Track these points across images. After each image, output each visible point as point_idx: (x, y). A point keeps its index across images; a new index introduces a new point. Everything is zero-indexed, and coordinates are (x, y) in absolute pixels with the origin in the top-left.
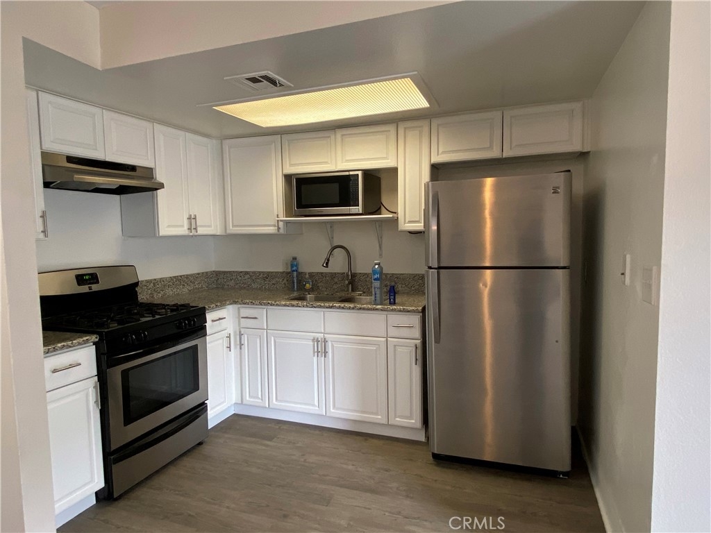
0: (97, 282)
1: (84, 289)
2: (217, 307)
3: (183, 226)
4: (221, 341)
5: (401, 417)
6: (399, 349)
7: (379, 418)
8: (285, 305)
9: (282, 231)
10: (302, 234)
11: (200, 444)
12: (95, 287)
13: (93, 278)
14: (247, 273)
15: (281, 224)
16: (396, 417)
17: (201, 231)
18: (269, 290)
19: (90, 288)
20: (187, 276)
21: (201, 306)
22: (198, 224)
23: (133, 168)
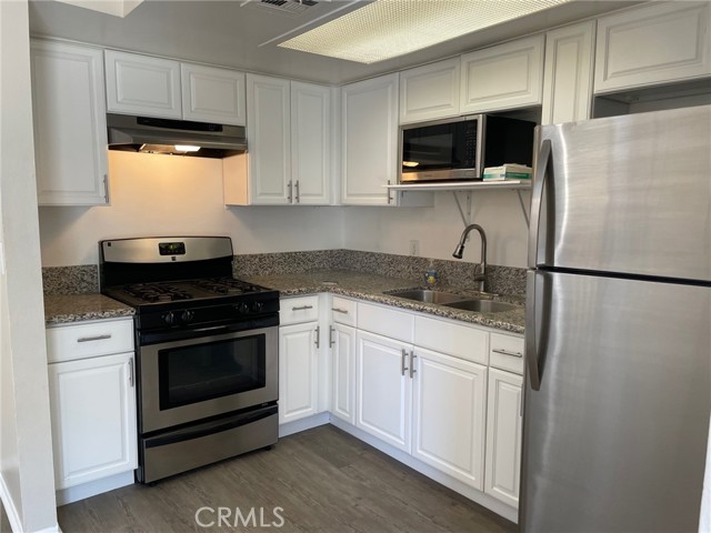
0: (184, 253)
1: (167, 259)
2: (300, 294)
3: (281, 194)
4: (308, 334)
5: (500, 487)
6: (503, 386)
7: (472, 479)
8: (373, 300)
9: (393, 203)
10: (433, 207)
11: (268, 448)
12: (179, 258)
13: (180, 249)
14: (373, 254)
15: (393, 194)
16: (493, 485)
17: (304, 201)
18: (393, 278)
19: (174, 259)
20: (304, 254)
21: (275, 289)
22: (300, 193)
23: (218, 127)
